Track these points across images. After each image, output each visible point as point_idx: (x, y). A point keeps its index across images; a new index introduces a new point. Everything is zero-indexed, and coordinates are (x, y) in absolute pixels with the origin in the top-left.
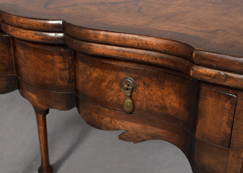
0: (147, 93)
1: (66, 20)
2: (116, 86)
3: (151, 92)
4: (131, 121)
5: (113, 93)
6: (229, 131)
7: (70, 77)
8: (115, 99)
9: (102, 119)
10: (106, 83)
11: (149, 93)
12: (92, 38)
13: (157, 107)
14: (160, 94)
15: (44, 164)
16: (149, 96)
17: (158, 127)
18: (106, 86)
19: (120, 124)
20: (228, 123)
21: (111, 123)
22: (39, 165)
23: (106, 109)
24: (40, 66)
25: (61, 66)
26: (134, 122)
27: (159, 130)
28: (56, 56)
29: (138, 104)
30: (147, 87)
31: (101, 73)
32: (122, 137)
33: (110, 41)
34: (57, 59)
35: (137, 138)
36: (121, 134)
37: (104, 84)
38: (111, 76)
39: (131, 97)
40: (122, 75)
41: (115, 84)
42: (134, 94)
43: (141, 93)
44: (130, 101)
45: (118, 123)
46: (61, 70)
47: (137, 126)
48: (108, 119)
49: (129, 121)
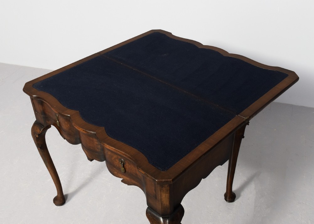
0: (130, 167)
5: (117, 163)
6: (155, 193)
7: (101, 148)
8: (118, 165)
9: (114, 172)
13: (134, 173)
14: (134, 169)
20: (154, 190)
23: (115, 168)
25: (97, 143)
26: (126, 177)
27: (136, 183)
28: (94, 139)
29: (127, 170)
30: (130, 164)
31: (111, 154)
32: (122, 181)
34: (95, 140)
35: (129, 184)
36: (122, 180)
37: (113, 158)
38: (115, 156)
39: (124, 167)
40: (119, 157)
41: (117, 160)
42: (125, 165)
43: (128, 166)
44: (123, 168)
45: (120, 175)
46: (97, 145)
47: (128, 179)
48: (116, 173)
49: (124, 176)
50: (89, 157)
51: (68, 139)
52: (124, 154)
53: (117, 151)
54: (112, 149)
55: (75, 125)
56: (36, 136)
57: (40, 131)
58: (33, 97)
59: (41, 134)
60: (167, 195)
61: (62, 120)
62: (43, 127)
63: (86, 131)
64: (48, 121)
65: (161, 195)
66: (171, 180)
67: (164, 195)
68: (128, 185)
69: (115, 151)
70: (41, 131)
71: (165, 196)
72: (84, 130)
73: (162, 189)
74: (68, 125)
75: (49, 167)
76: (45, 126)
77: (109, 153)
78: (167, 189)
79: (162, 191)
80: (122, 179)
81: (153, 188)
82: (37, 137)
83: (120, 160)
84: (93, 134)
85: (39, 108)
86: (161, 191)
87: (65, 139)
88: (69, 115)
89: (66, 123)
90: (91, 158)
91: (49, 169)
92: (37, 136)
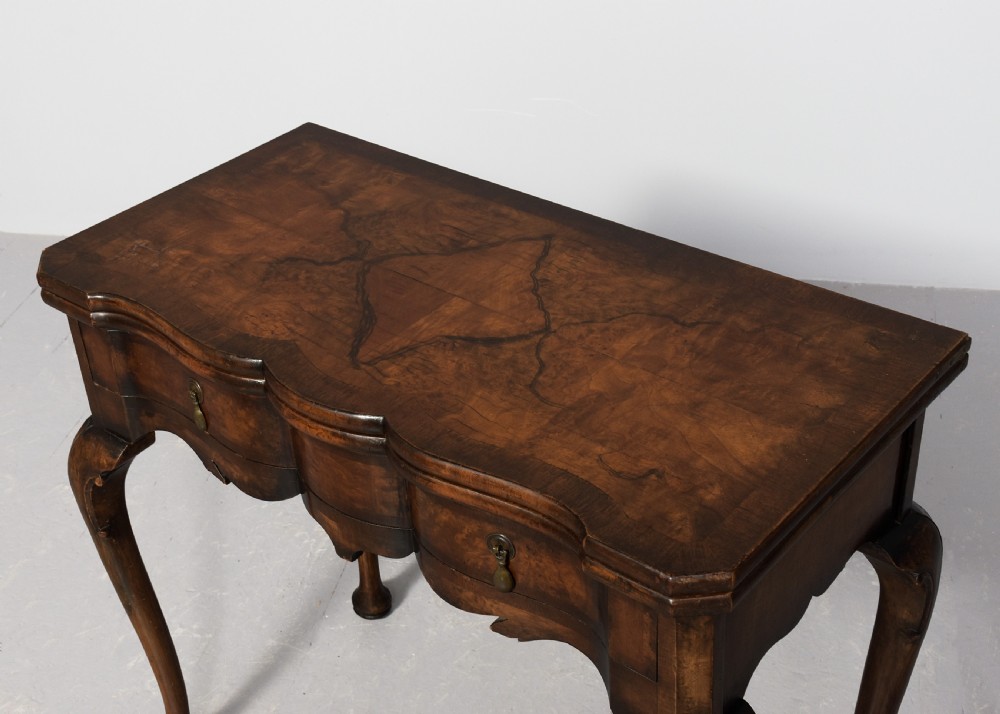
0: (533, 563)
1: (388, 420)
2: (481, 545)
3: (541, 564)
4: (511, 605)
5: (476, 553)
6: (653, 657)
7: (400, 502)
8: (480, 564)
9: (461, 591)
10: (464, 536)
11: (538, 566)
12: (431, 469)
13: (552, 588)
14: (556, 570)
15: (367, 585)
16: (538, 569)
17: (556, 621)
18: (463, 540)
19: (492, 606)
20: (650, 644)
21: (476, 601)
22: (356, 584)
23: (465, 577)
24: (344, 477)
25: (385, 483)
26: (516, 607)
27: (558, 626)
28: (373, 467)
29: (520, 579)
30: (534, 554)
31: (454, 518)
32: (495, 627)
33: (462, 480)
34: (377, 471)
35: (524, 634)
36: (496, 622)
37: (460, 536)
38: (471, 527)
39: (507, 566)
40: (489, 528)
41: (478, 540)
42: (512, 561)
43: (524, 561)
44: (505, 573)
45: (489, 603)
46: (384, 489)
47: (522, 614)
48: (470, 594)
49: (507, 603)
50: (342, 541)
51: (246, 479)
52: (517, 513)
53: (486, 502)
54: (467, 495)
55: (294, 418)
56: (92, 481)
57: (111, 460)
58: (90, 319)
59: (115, 470)
60: (705, 660)
61: (220, 403)
62: (123, 444)
63: (345, 437)
64: (150, 415)
65: (679, 663)
66: (728, 595)
67: (693, 662)
68: (522, 639)
69: (479, 504)
70: (115, 457)
71: (697, 665)
72: (334, 434)
73: (686, 636)
74: (251, 424)
75: (137, 611)
76: (136, 436)
77: (445, 516)
78: (705, 636)
79: (685, 644)
80: (493, 619)
81: (646, 636)
82: (95, 485)
83: (491, 539)
84: (376, 445)
85: (114, 364)
86: (679, 647)
87: (227, 482)
88: (262, 381)
89: (242, 413)
90: (354, 548)
91: (139, 617)
92: (98, 482)
